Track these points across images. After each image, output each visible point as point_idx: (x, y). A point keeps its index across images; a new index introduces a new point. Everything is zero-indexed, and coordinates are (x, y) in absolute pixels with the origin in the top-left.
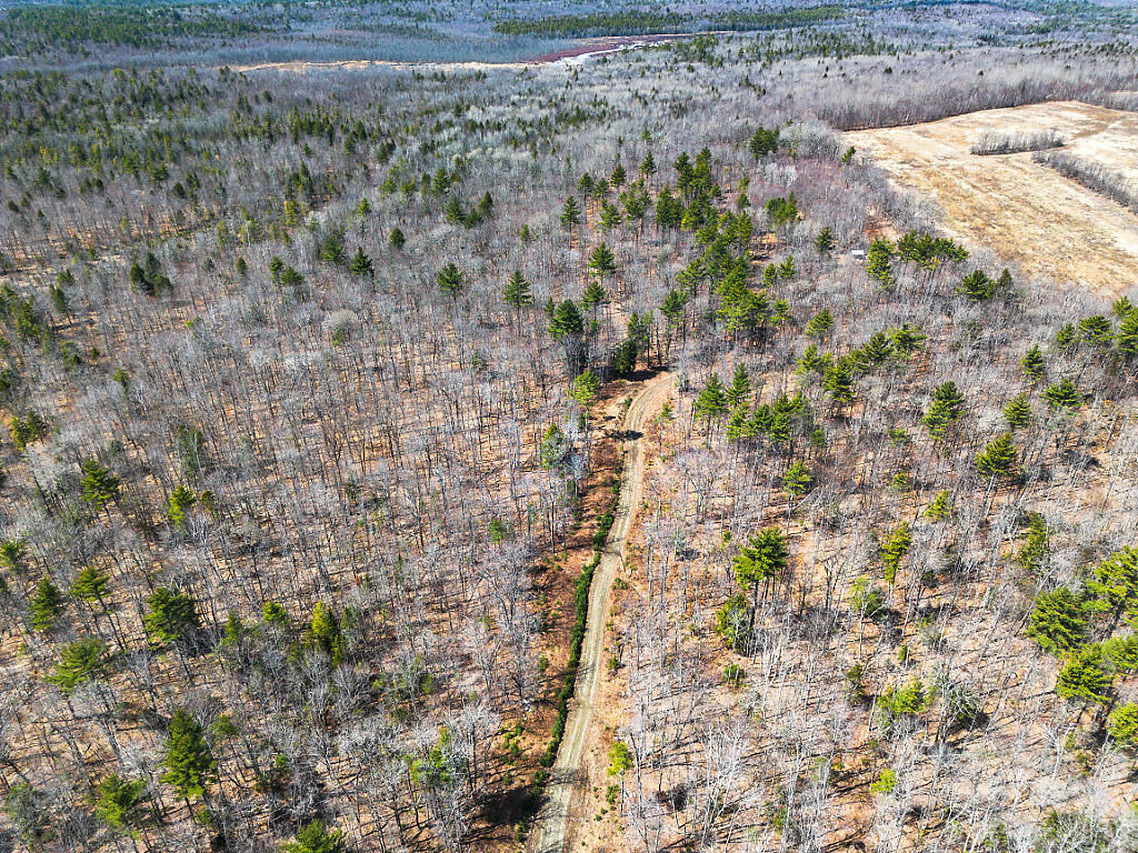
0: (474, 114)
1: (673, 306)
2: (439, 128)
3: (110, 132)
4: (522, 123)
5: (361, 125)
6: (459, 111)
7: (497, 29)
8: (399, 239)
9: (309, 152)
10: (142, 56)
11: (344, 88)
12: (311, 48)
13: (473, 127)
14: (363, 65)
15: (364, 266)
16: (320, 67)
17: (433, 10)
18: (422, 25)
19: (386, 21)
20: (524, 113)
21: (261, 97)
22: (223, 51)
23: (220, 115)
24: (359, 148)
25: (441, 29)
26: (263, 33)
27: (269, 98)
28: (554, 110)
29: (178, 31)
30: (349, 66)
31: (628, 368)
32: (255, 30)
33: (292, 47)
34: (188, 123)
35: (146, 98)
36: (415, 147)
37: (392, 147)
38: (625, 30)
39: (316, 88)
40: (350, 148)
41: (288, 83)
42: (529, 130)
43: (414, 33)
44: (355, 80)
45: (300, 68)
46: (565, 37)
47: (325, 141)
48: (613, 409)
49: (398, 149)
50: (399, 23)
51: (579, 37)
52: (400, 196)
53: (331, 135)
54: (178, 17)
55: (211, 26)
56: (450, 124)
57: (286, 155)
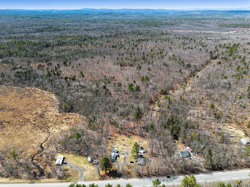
0: (208, 38)
1: (222, 53)
2: (202, 39)
3: (160, 37)
4: (215, 39)
5: (191, 38)
6: (206, 37)
7: (218, 26)
8: (195, 47)
9: (185, 41)
10: (158, 28)
11: (189, 34)
12: (183, 28)
13: (208, 39)
14: (191, 31)
15: (192, 48)
16: (184, 31)
17: (207, 22)
18: (203, 25)
19: (197, 24)
20: (216, 38)
21: (177, 35)
22: (170, 28)
23: (172, 36)
24: (191, 40)
25: (207, 25)
26: (175, 25)
27: (178, 35)
28: (221, 38)
29: (162, 25)
30: (189, 31)
31: (215, 58)
32: (174, 25)
33: (179, 28)
34: (169, 37)
35: (163, 34)
36: (199, 41)
37: (195, 41)
38: (247, 27)
39: (185, 34)
40: (190, 40)
41: (180, 33)
42: (216, 40)
43: (201, 26)
44: (190, 33)
45: (181, 31)
46: (233, 28)
47: (187, 40)
48: (213, 60)
49: (196, 41)
50: (199, 24)
51: (236, 28)
52: (196, 44)
53: (187, 39)
54: (161, 22)
55: (166, 24)
56: (204, 39)
57: (181, 41)
